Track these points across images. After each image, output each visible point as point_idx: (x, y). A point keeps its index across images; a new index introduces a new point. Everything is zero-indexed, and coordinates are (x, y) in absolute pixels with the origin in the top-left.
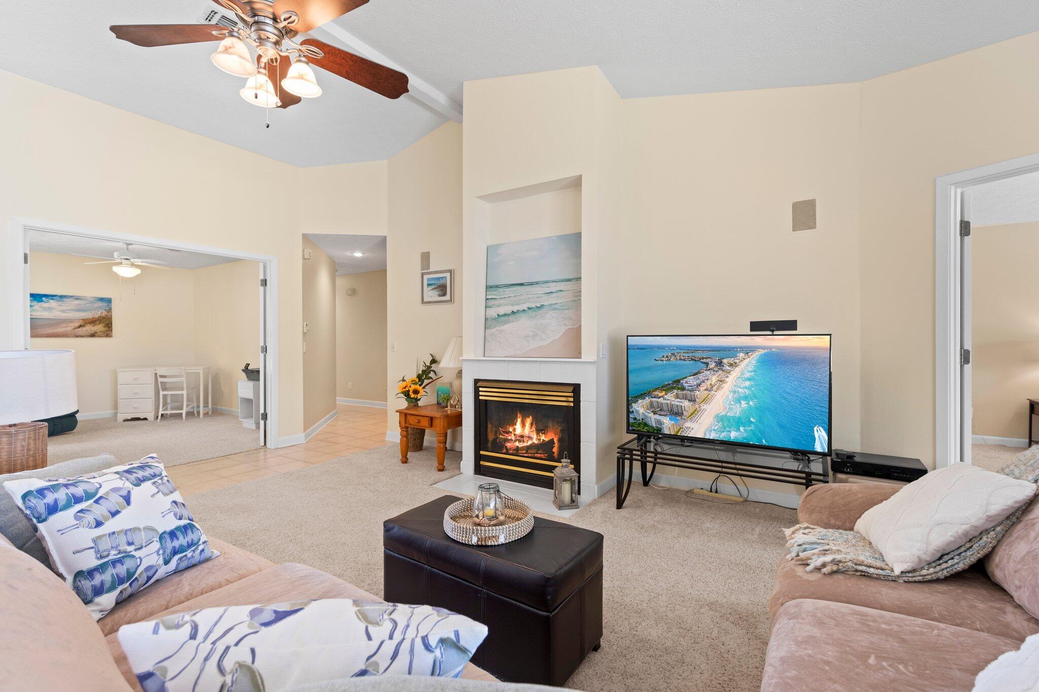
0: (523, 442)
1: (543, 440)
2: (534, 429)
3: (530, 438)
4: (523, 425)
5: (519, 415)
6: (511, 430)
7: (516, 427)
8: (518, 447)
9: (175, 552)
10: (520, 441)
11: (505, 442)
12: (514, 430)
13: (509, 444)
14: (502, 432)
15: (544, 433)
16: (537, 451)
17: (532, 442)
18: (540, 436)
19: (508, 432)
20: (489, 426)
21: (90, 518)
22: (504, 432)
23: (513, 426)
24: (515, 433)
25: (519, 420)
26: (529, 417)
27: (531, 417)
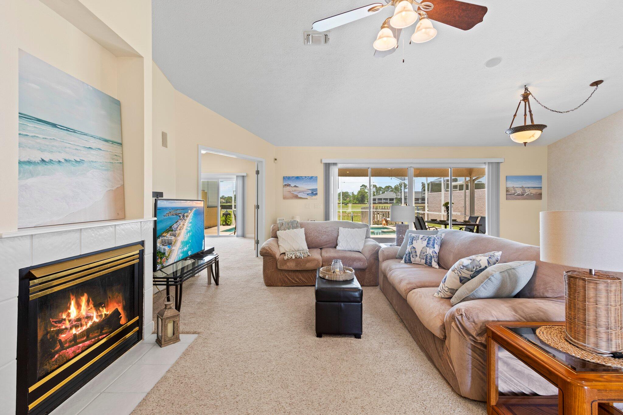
0: (82, 325)
1: (105, 314)
2: (91, 306)
3: (89, 318)
4: (79, 306)
5: (72, 297)
6: (64, 316)
7: (69, 311)
8: (75, 335)
9: (433, 245)
10: (77, 327)
11: (58, 336)
12: (69, 315)
13: (63, 336)
14: (53, 323)
15: (104, 306)
16: (101, 332)
17: (92, 322)
18: (100, 311)
19: (62, 321)
20: (39, 320)
21: (414, 256)
22: (56, 322)
23: (66, 311)
24: (70, 318)
25: (73, 303)
26: (83, 295)
27: (86, 295)
